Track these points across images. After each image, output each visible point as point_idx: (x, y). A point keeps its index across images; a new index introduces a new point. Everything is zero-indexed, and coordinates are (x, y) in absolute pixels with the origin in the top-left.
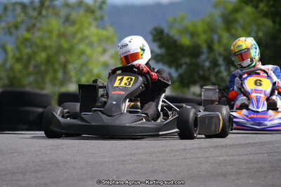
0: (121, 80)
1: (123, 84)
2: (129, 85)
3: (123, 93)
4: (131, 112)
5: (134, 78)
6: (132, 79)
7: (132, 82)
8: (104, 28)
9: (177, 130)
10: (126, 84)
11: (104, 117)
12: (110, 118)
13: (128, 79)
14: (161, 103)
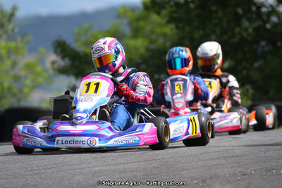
8: (14, 39)
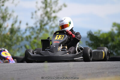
0: (58, 37)
1: (59, 39)
2: (61, 39)
3: (59, 42)
4: (62, 50)
5: (64, 36)
6: (63, 36)
7: (63, 38)
9: (82, 57)
10: (60, 38)
11: (50, 53)
12: (52, 53)
13: (61, 36)
14: (77, 47)
